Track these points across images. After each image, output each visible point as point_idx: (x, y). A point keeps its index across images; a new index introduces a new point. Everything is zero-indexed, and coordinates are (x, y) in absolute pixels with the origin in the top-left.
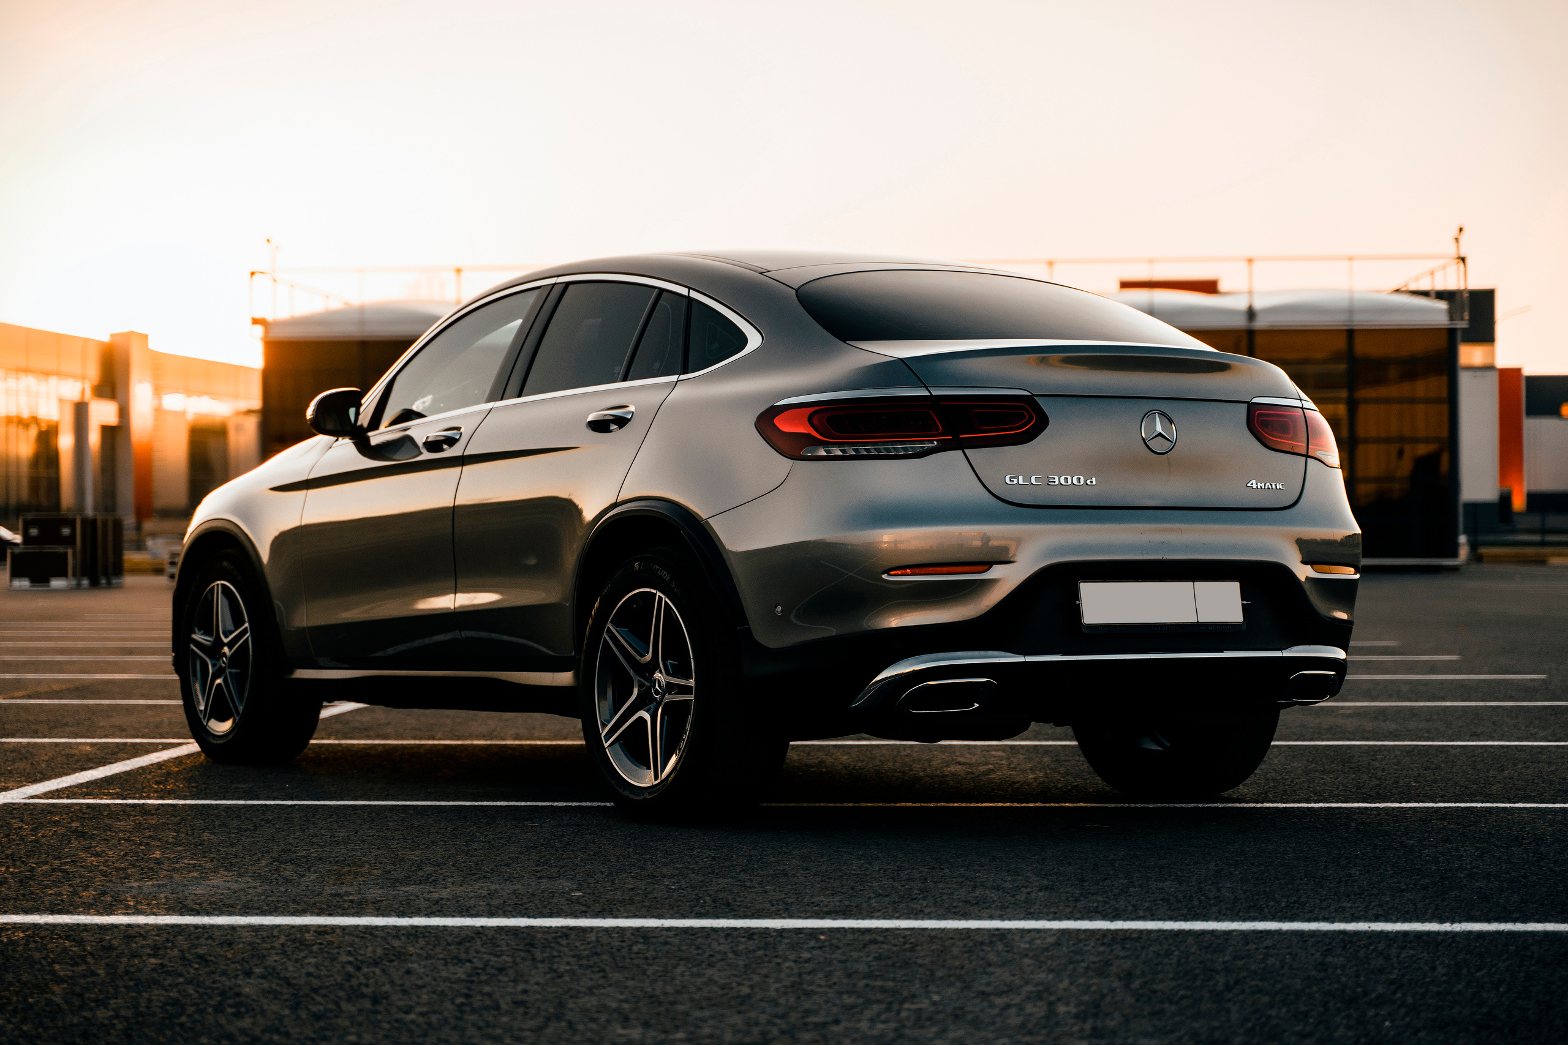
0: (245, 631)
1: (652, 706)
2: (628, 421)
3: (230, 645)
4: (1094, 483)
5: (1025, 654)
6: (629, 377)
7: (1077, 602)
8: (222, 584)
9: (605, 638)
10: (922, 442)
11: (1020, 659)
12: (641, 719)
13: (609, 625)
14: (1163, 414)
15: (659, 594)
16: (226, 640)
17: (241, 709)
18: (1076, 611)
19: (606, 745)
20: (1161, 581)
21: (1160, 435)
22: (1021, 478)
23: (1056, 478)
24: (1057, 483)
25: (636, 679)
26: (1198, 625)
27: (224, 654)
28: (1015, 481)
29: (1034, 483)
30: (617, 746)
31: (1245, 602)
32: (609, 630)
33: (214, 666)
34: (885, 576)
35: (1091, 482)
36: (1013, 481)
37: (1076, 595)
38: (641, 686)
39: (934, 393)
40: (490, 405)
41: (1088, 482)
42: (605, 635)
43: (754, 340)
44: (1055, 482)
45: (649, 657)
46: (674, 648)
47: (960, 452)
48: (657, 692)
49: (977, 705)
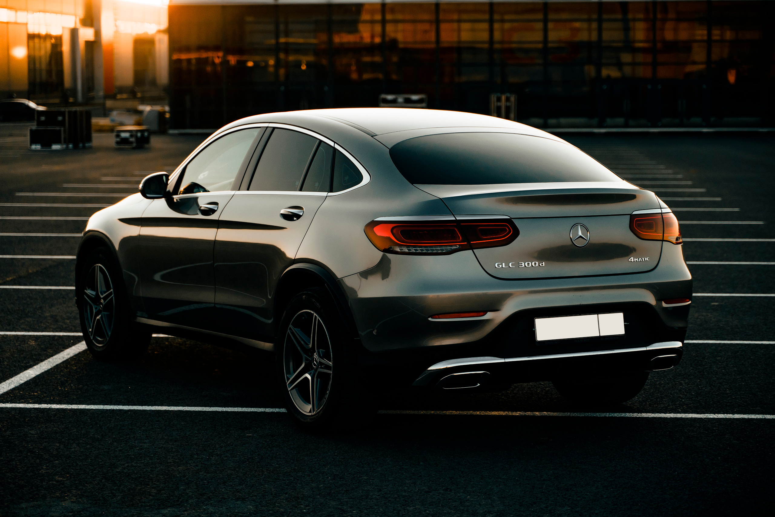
0: (111, 293)
1: (312, 372)
2: (301, 216)
3: (105, 299)
4: (544, 265)
5: (505, 357)
6: (303, 189)
7: (534, 329)
8: (99, 266)
9: (288, 332)
10: (451, 246)
11: (502, 361)
12: (306, 378)
13: (291, 326)
14: (583, 226)
15: (315, 314)
16: (102, 297)
17: (109, 334)
18: (533, 333)
19: (289, 389)
20: (580, 315)
21: (581, 237)
22: (504, 264)
23: (523, 263)
24: (523, 266)
25: (304, 356)
26: (600, 337)
27: (102, 304)
28: (501, 266)
29: (511, 266)
30: (294, 390)
31: (626, 323)
32: (290, 329)
33: (96, 308)
34: (430, 319)
35: (542, 265)
36: (499, 266)
37: (533, 325)
38: (307, 360)
39: (458, 219)
40: (233, 192)
41: (541, 264)
42: (289, 331)
43: (366, 179)
44: (522, 266)
45: (311, 346)
46: (322, 343)
47: (471, 251)
48: (315, 365)
49: (479, 385)
